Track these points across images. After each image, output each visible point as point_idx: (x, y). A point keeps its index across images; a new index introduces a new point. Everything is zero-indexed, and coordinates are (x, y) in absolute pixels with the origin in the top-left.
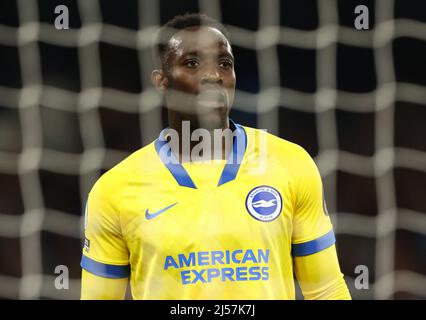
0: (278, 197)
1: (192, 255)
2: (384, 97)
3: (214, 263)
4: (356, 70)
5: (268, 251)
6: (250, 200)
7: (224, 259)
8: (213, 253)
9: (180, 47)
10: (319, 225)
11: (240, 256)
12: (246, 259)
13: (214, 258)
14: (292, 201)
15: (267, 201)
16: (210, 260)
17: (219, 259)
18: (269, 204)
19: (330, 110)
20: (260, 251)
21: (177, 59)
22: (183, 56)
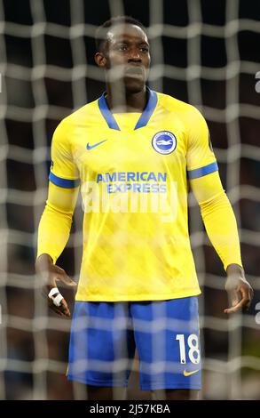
0: (174, 139)
1: (114, 174)
2: (232, 70)
3: (128, 180)
4: (213, 53)
5: (165, 174)
6: (155, 140)
7: (135, 178)
8: (128, 174)
9: (114, 38)
10: (206, 157)
11: (146, 176)
12: (149, 178)
13: (129, 177)
14: (185, 142)
15: (166, 140)
16: (126, 178)
17: (132, 178)
18: (168, 143)
19: (196, 79)
20: (160, 174)
21: (112, 45)
22: (116, 44)
